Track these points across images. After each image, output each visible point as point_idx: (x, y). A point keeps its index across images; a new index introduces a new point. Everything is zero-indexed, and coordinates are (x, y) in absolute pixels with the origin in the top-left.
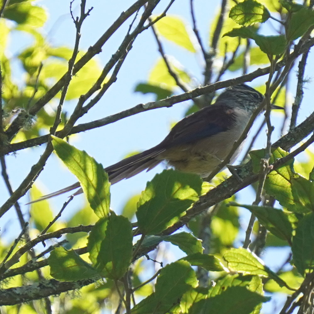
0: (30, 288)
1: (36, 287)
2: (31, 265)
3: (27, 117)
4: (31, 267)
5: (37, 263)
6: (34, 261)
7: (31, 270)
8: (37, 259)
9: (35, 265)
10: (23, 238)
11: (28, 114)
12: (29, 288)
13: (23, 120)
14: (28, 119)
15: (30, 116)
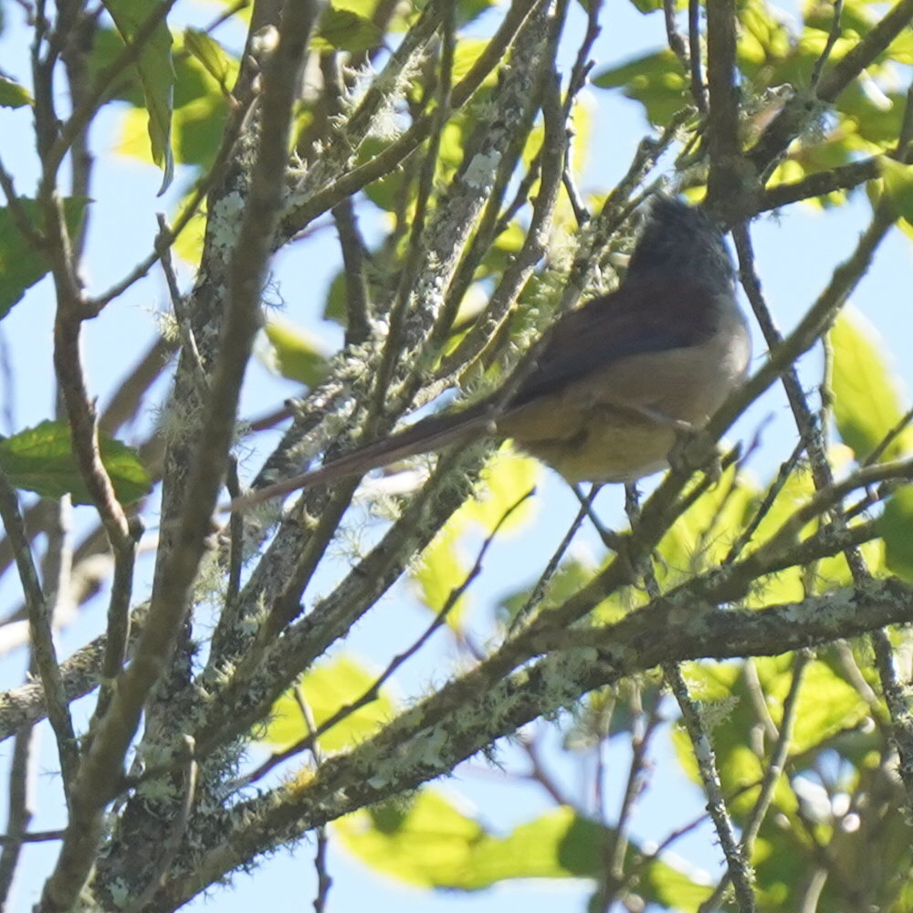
0: (828, 606)
1: (845, 602)
2: (829, 539)
3: (809, 107)
4: (832, 544)
5: (846, 533)
6: (838, 526)
7: (830, 552)
8: (848, 519)
9: (841, 536)
10: (804, 460)
11: (813, 97)
12: (823, 605)
13: (799, 114)
14: (814, 111)
15: (820, 103)
